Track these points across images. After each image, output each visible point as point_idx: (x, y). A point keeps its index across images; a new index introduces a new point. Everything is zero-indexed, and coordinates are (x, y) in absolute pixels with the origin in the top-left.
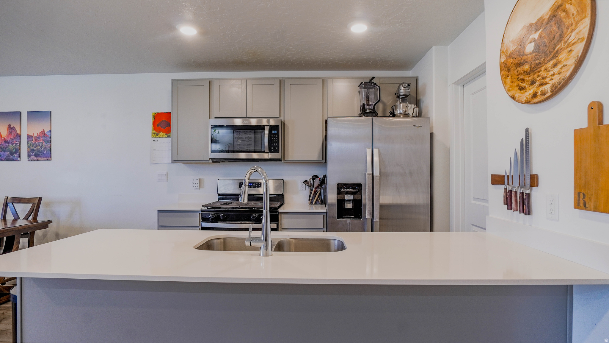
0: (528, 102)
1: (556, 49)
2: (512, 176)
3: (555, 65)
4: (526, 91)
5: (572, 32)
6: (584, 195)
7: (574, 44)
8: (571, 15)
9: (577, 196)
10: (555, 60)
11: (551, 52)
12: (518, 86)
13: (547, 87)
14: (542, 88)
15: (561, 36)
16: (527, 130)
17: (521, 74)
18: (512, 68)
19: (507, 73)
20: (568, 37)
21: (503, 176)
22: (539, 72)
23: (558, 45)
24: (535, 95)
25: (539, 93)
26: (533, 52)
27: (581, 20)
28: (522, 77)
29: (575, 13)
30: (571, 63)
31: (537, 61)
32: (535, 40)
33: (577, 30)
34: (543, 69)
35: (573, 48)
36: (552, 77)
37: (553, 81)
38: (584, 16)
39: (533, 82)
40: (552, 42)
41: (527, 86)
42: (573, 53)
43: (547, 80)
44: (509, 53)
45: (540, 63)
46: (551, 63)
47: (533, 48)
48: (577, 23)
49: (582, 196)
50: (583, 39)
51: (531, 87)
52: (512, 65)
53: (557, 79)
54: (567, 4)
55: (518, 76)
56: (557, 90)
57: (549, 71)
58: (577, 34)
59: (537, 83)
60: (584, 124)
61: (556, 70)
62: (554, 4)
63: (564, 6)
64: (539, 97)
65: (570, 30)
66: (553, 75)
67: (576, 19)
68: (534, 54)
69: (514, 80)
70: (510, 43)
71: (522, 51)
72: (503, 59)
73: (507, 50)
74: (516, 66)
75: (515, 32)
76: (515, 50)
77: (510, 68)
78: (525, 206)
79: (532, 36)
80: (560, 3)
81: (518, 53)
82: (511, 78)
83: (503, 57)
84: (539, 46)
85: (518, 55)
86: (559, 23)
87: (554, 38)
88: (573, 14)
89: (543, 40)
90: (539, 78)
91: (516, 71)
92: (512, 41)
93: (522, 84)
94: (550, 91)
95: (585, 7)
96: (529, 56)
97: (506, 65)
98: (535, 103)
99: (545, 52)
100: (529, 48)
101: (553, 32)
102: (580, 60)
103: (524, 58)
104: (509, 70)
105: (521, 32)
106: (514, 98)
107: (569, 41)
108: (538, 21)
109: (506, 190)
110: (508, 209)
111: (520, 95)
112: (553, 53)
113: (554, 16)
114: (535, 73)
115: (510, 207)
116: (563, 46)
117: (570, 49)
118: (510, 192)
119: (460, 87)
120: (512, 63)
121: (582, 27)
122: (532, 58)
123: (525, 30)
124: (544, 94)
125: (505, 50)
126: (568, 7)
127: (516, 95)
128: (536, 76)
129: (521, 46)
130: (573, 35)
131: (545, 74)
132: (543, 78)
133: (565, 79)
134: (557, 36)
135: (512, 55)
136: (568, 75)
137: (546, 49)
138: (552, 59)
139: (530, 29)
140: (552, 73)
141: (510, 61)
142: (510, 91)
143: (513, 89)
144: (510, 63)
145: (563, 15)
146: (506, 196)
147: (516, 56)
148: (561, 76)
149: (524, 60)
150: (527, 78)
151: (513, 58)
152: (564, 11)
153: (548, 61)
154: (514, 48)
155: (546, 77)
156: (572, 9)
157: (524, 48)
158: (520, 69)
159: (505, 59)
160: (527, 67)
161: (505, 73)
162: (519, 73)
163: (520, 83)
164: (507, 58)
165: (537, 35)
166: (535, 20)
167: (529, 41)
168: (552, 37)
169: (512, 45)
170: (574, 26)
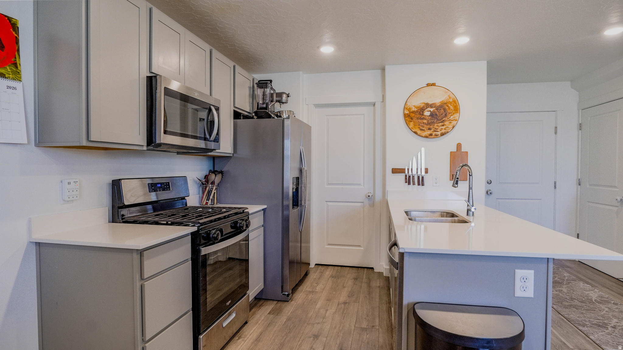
0: (426, 137)
2: (412, 169)
3: (443, 125)
4: (425, 132)
5: (451, 115)
7: (452, 120)
8: (451, 109)
9: (451, 176)
10: (443, 123)
12: (419, 128)
13: (439, 133)
14: (435, 133)
15: (446, 115)
17: (421, 123)
18: (415, 119)
19: (411, 120)
20: (449, 117)
21: (405, 169)
22: (434, 125)
23: (444, 118)
24: (431, 135)
25: (434, 134)
26: (429, 116)
27: (456, 113)
28: (422, 125)
29: (453, 109)
30: (451, 126)
31: (433, 121)
32: (430, 111)
33: (454, 116)
34: (436, 125)
35: (452, 122)
36: (441, 130)
37: (442, 131)
38: (457, 112)
39: (430, 129)
40: (441, 116)
41: (425, 129)
42: (452, 124)
43: (438, 130)
44: (412, 110)
45: (434, 122)
46: (441, 124)
47: (429, 114)
48: (454, 113)
49: (454, 176)
50: (456, 120)
51: (428, 131)
52: (414, 117)
53: (443, 131)
55: (419, 124)
56: (442, 134)
57: (439, 127)
58: (454, 117)
59: (432, 130)
60: (455, 150)
61: (443, 127)
62: (442, 101)
63: (447, 104)
64: (433, 136)
65: (450, 115)
66: (442, 129)
67: (453, 112)
68: (430, 117)
69: (416, 125)
70: (412, 106)
71: (422, 113)
72: (407, 112)
73: (410, 109)
74: (418, 118)
75: (416, 102)
76: (417, 111)
77: (413, 118)
78: (421, 182)
79: (429, 109)
80: (445, 102)
81: (419, 113)
82: (413, 123)
83: (407, 111)
84: (433, 115)
85: (419, 114)
86: (445, 110)
87: (442, 114)
88: (452, 109)
89: (436, 113)
90: (433, 128)
91: (417, 121)
92: (414, 106)
93: (422, 128)
94: (439, 134)
95: (457, 109)
96: (426, 117)
97: (409, 115)
98: (431, 138)
99: (437, 118)
100: (427, 113)
101: (441, 112)
102: (453, 127)
103: (423, 116)
104: (412, 119)
105: (421, 104)
106: (415, 133)
107: (450, 118)
108: (433, 104)
109: (406, 176)
110: (409, 185)
111: (420, 132)
112: (441, 120)
113: (442, 106)
114: (431, 125)
115: (409, 184)
116: (446, 119)
117: (450, 121)
118: (409, 177)
119: (315, 108)
120: (414, 116)
121: (456, 116)
122: (429, 118)
123: (424, 104)
124: (436, 135)
125: (408, 108)
126: (449, 105)
127: (417, 132)
128: (431, 127)
129: (421, 110)
130: (452, 117)
131: (437, 128)
132: (436, 129)
133: (448, 132)
134: (444, 114)
135: (413, 112)
136: (449, 131)
137: (438, 117)
138: (441, 122)
139: (428, 105)
140: (441, 128)
141: (412, 115)
142: (413, 129)
143: (415, 129)
144: (413, 116)
145: (447, 107)
146: (406, 179)
147: (417, 114)
148: (446, 131)
149: (423, 118)
150: (425, 126)
151: (415, 114)
152: (448, 106)
153: (439, 123)
154: (416, 110)
155: (438, 129)
156: (451, 107)
157: (423, 112)
158: (420, 121)
159: (408, 112)
160: (425, 121)
161: (408, 119)
162: (419, 122)
163: (421, 127)
164: (410, 113)
165: (432, 110)
166: (430, 103)
167: (426, 110)
168: (441, 114)
169: (414, 108)
170: (452, 114)
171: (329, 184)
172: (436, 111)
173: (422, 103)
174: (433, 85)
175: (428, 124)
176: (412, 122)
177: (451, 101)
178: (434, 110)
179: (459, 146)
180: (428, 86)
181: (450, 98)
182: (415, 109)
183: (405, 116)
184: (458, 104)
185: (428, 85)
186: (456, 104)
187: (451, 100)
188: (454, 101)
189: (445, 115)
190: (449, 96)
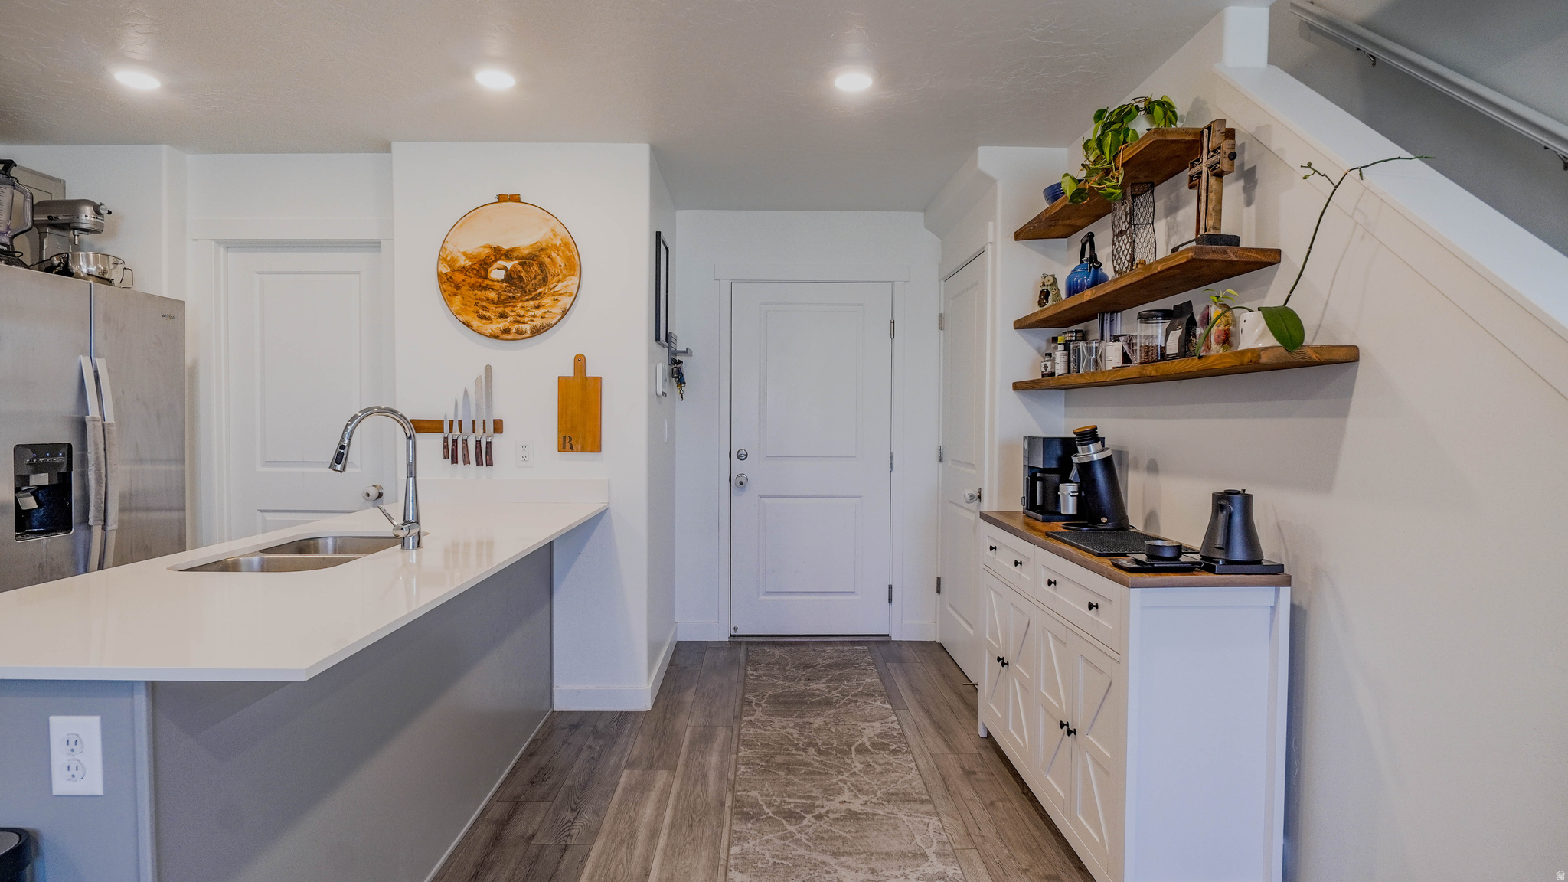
0: (495, 337)
1: (538, 291)
2: (460, 422)
3: (537, 307)
4: (491, 323)
5: (559, 281)
6: (570, 439)
7: (561, 294)
8: (558, 265)
9: (562, 440)
10: (537, 302)
11: (531, 292)
12: (477, 312)
13: (527, 327)
14: (517, 326)
15: (545, 281)
16: (488, 369)
17: (482, 300)
18: (465, 288)
19: (454, 290)
20: (554, 285)
21: (441, 422)
22: (514, 307)
23: (540, 288)
24: (507, 331)
25: (514, 330)
26: (503, 281)
27: (570, 276)
28: (484, 304)
29: (563, 265)
30: (557, 311)
31: (511, 294)
32: (505, 268)
33: (564, 283)
34: (519, 305)
35: (560, 298)
36: (533, 319)
37: (535, 323)
38: (573, 273)
39: (503, 316)
40: (533, 282)
41: (492, 317)
42: (560, 303)
43: (526, 319)
44: (458, 265)
45: (514, 297)
46: (531, 303)
47: (503, 277)
48: (565, 277)
49: (567, 439)
50: (571, 295)
51: (500, 320)
52: (464, 283)
53: (538, 322)
54: (552, 252)
55: (476, 301)
56: (537, 331)
57: (528, 310)
58: (565, 287)
59: (510, 319)
60: (570, 372)
61: (538, 312)
62: (536, 243)
63: (549, 252)
64: (513, 335)
65: (556, 279)
66: (534, 316)
67: (564, 273)
68: (505, 284)
69: (468, 303)
70: (459, 254)
71: (482, 272)
72: (446, 269)
73: (453, 260)
74: (473, 287)
75: (471, 244)
76: (470, 266)
77: (461, 285)
78: (485, 456)
79: (501, 263)
80: (544, 245)
81: (475, 271)
82: (462, 299)
83: (444, 266)
84: (513, 279)
85: (475, 275)
86: (542, 266)
87: (535, 278)
88: (560, 266)
89: (518, 274)
90: (513, 314)
91: (471, 293)
92: (464, 254)
93: (484, 313)
94: (529, 331)
95: (573, 266)
96: (495, 283)
97: (451, 278)
98: (507, 340)
99: (522, 287)
100: (496, 274)
101: (534, 271)
102: (565, 313)
103: (487, 282)
104: (458, 287)
105: (482, 249)
106: (468, 325)
107: (555, 290)
108: (512, 250)
109: (446, 440)
110: (452, 463)
111: (480, 324)
112: (533, 294)
113: (536, 256)
114: (507, 306)
115: (454, 461)
116: (546, 291)
117: (556, 297)
118: (455, 442)
119: (222, 250)
120: (463, 281)
121: (570, 283)
122: (501, 287)
123: (488, 251)
124: (520, 332)
125: (449, 258)
126: (554, 255)
127: (472, 323)
128: (508, 310)
129: (483, 265)
130: (560, 285)
131: (522, 312)
132: (520, 316)
133: (550, 326)
134: (540, 277)
135: (462, 270)
136: (553, 322)
137: (524, 286)
138: (533, 299)
139: (499, 253)
140: (533, 314)
141: (459, 277)
142: (460, 314)
143: (467, 315)
144: (460, 280)
145: (547, 260)
146: (446, 447)
147: (471, 275)
148: (545, 321)
149: (487, 285)
150: (492, 307)
151: (466, 275)
152: (549, 257)
153: (527, 300)
154: (468, 263)
155: (523, 316)
156: (559, 260)
157: (486, 271)
158: (479, 293)
159: (449, 270)
160: (492, 295)
161: (449, 288)
162: (477, 297)
163: (481, 311)
164: (454, 271)
165: (509, 265)
166: (506, 247)
167: (495, 265)
168: (533, 276)
169: (463, 258)
170: (561, 277)
171: (268, 463)
172: (520, 268)
173: (485, 247)
174: (515, 199)
175: (500, 302)
176: (459, 297)
177: (558, 245)
178: (514, 266)
179: (580, 361)
180: (500, 202)
181: (555, 235)
182: (465, 260)
183: (445, 279)
184: (575, 252)
185: (502, 199)
186: (570, 251)
187: (558, 242)
188: (566, 245)
189: (544, 279)
190: (553, 230)
